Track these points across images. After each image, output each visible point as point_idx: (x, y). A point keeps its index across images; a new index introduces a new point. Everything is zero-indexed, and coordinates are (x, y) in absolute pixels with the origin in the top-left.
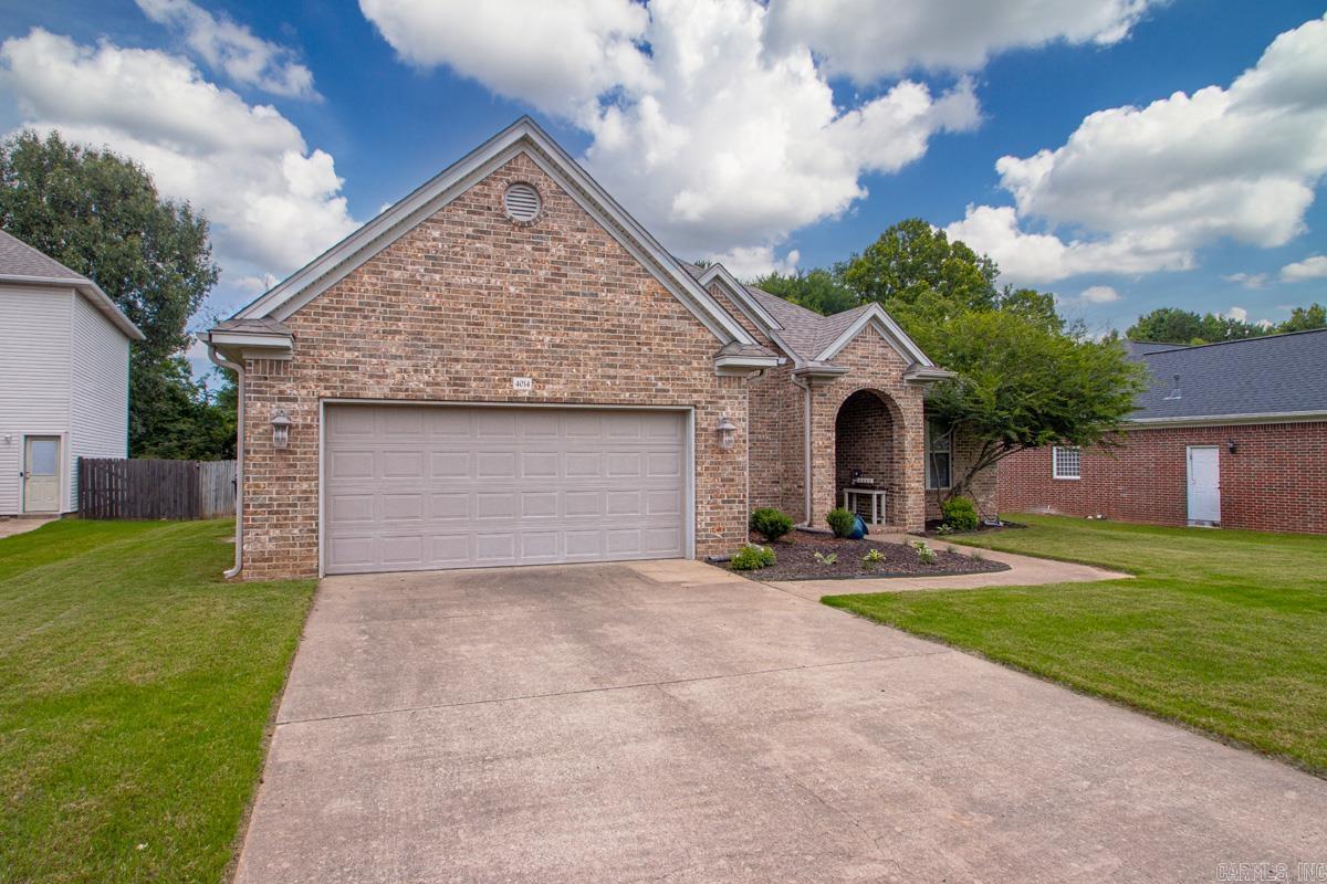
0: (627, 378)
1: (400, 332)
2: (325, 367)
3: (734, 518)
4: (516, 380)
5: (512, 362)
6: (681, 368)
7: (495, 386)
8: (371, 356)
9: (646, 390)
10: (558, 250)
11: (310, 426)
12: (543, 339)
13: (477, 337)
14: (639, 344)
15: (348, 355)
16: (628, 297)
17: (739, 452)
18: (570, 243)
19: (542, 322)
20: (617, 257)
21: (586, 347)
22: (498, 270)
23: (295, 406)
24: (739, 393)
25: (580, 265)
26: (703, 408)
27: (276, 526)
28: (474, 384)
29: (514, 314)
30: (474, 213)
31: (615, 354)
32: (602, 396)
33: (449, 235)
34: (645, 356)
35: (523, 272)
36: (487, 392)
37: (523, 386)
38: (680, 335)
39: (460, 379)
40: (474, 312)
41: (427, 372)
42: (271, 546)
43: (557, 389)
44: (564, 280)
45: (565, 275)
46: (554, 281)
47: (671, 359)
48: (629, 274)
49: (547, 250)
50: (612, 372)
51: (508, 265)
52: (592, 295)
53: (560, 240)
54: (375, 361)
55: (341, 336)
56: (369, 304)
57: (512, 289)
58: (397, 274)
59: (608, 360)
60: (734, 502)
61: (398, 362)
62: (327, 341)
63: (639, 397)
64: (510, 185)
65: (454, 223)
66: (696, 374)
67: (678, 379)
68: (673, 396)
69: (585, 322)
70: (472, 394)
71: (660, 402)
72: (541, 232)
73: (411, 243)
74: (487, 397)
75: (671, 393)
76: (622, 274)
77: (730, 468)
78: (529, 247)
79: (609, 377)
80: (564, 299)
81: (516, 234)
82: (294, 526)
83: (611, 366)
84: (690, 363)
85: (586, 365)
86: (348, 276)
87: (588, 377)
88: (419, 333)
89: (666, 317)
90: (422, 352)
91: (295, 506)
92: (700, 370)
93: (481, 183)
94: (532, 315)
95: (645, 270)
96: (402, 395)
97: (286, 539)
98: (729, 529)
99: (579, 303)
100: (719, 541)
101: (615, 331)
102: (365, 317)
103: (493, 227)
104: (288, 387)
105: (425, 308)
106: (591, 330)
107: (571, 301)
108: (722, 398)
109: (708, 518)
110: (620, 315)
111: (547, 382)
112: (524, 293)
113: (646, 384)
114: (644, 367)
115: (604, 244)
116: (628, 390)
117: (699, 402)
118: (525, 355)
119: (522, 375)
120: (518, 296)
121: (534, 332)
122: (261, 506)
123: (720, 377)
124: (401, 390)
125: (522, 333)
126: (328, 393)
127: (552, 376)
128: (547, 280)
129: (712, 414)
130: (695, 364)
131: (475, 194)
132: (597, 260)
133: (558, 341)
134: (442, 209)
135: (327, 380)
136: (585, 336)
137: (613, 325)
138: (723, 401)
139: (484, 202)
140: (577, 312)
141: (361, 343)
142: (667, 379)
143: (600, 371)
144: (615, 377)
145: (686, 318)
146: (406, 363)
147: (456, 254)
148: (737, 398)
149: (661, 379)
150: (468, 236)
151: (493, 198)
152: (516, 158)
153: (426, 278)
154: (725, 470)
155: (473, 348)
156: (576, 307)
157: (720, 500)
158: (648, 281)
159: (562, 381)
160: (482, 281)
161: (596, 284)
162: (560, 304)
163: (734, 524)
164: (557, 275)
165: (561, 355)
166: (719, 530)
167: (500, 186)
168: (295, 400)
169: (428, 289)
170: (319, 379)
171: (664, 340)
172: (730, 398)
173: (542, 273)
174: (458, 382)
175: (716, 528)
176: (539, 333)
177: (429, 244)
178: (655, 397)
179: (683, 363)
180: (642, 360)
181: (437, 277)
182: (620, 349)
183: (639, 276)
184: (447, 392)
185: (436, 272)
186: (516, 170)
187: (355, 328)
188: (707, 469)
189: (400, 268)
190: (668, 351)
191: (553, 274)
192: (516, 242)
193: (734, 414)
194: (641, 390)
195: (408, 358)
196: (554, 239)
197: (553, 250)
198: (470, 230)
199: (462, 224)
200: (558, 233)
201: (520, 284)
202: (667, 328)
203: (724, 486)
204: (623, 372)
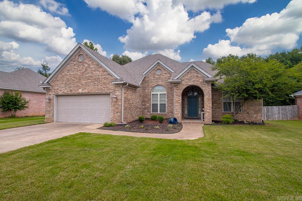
0: (97, 88)
1: (63, 83)
2: (55, 90)
3: (118, 116)
4: (79, 90)
5: (79, 87)
6: (108, 85)
7: (76, 91)
8: (60, 87)
9: (101, 90)
10: (86, 65)
11: (52, 99)
12: (83, 82)
13: (74, 83)
14: (100, 81)
15: (57, 88)
16: (98, 72)
17: (119, 102)
18: (88, 64)
19: (83, 79)
20: (96, 65)
21: (91, 83)
22: (77, 71)
23: (51, 96)
24: (120, 89)
25: (90, 67)
26: (112, 93)
27: (49, 114)
28: (73, 91)
29: (79, 78)
30: (74, 62)
31: (96, 84)
32: (93, 92)
33: (70, 66)
34: (101, 83)
35: (81, 70)
36: (75, 92)
37: (80, 91)
38: (108, 78)
39: (71, 90)
40: (74, 78)
41: (67, 89)
42: (48, 117)
43: (86, 91)
44: (87, 71)
45: (87, 70)
46: (85, 71)
47: (106, 83)
48: (98, 68)
49: (85, 66)
50: (95, 87)
51: (79, 70)
52: (92, 73)
53: (87, 63)
54: (60, 88)
55: (56, 85)
56: (60, 79)
57: (79, 74)
58: (63, 74)
59: (94, 85)
60: (118, 113)
61: (63, 88)
62: (55, 86)
63: (100, 91)
64: (79, 55)
65: (71, 64)
66: (111, 86)
67: (107, 87)
68: (106, 91)
69: (91, 78)
70: (73, 93)
71: (104, 92)
72: (84, 63)
73: (65, 68)
74: (75, 93)
75: (106, 90)
76: (97, 68)
77: (117, 106)
78: (82, 66)
79: (94, 88)
80: (87, 74)
81: (80, 64)
82: (51, 114)
83: (94, 86)
84: (110, 84)
85: (90, 86)
86: (57, 75)
87: (91, 88)
88: (66, 83)
89: (105, 75)
90: (66, 86)
91: (51, 111)
92: (112, 85)
93: (75, 56)
94: (82, 78)
95: (101, 66)
96: (64, 93)
97: (50, 116)
98: (117, 118)
99: (90, 74)
100: (115, 121)
101: (95, 79)
102: (59, 81)
103: (76, 63)
104: (50, 93)
105: (67, 79)
106: (91, 79)
107: (88, 74)
108: (116, 90)
109: (113, 116)
110: (96, 76)
111: (84, 90)
112: (81, 74)
113: (101, 89)
114: (101, 86)
115: (94, 63)
116: (98, 90)
117: (111, 92)
118: (81, 85)
119: (80, 89)
120: (80, 75)
121: (82, 81)
122: (47, 111)
123: (116, 86)
124: (63, 93)
125: (80, 81)
126: (55, 94)
127: (85, 88)
128: (84, 71)
129: (114, 94)
130: (111, 84)
131: (74, 58)
132: (93, 66)
133: (86, 82)
134: (69, 62)
135: (55, 92)
136: (90, 81)
137: (95, 78)
138: (116, 91)
139: (76, 59)
140: (89, 76)
141: (59, 86)
142: (105, 88)
143: (93, 87)
144: (95, 88)
145: (109, 75)
146: (64, 88)
147: (71, 69)
148: (119, 90)
149: (104, 88)
150: (73, 66)
151: (77, 58)
152: (80, 50)
153: (67, 74)
154: (116, 106)
155: (73, 85)
156: (89, 75)
157: (115, 112)
158: (102, 68)
159: (87, 89)
160: (75, 73)
161: (92, 70)
162: (86, 75)
163: (118, 117)
164: (86, 70)
165: (87, 85)
166: (115, 118)
167: (77, 56)
168: (51, 95)
169: (67, 76)
170: (54, 92)
171: (105, 80)
172: (118, 90)
173: (84, 70)
174: (71, 91)
175: (114, 118)
176: (83, 81)
177: (67, 68)
178: (103, 91)
179: (108, 84)
180: (100, 84)
181: (69, 73)
182: (96, 82)
183: (100, 68)
184: (69, 92)
185: (68, 73)
186: (80, 52)
187: (58, 83)
188: (113, 106)
189: (64, 73)
190: (105, 82)
191: (85, 70)
192: (80, 65)
193: (118, 94)
194: (100, 90)
195: (65, 87)
196: (86, 64)
197: (86, 66)
198: (73, 65)
199: (72, 64)
200: (86, 62)
201: (80, 73)
202: (105, 77)
203: (116, 109)
204: (97, 87)
